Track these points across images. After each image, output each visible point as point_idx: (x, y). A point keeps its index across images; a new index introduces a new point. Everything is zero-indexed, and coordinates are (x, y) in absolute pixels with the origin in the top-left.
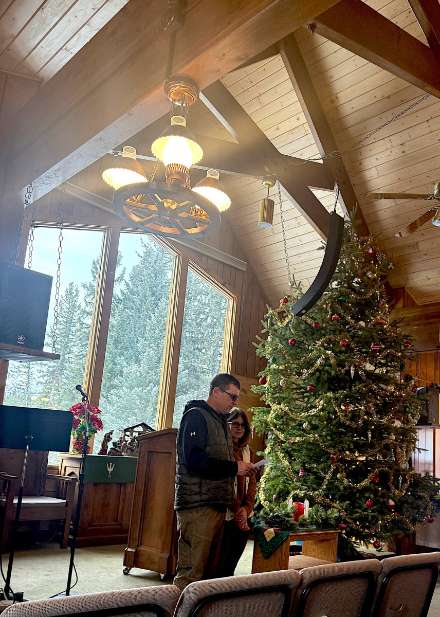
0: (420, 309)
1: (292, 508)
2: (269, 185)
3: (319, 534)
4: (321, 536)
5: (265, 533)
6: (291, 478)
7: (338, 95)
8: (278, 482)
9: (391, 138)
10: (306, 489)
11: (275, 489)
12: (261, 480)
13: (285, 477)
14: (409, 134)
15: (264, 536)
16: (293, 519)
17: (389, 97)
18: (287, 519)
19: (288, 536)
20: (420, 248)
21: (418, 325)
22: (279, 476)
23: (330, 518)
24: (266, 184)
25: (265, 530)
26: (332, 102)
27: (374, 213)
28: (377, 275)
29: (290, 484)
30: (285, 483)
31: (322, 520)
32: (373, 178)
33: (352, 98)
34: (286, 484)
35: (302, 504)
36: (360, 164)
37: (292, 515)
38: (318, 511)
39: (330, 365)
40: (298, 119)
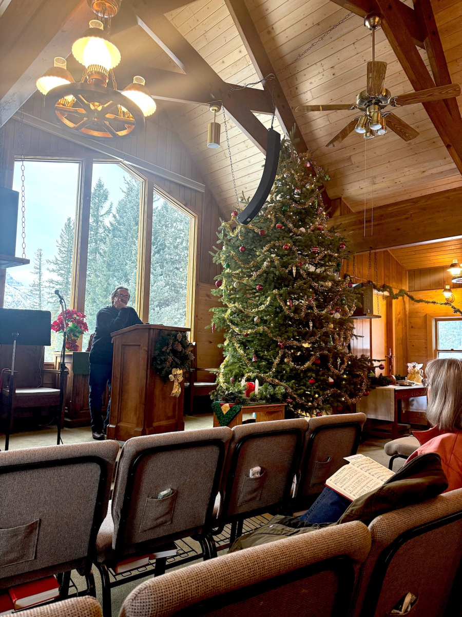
0: (355, 216)
1: (244, 386)
2: (215, 110)
3: (268, 407)
4: (269, 408)
5: (222, 407)
6: (246, 364)
7: (274, 26)
8: (234, 368)
9: (322, 62)
10: (258, 372)
11: (232, 373)
12: (221, 366)
13: (241, 363)
14: (338, 58)
15: (221, 410)
16: (245, 395)
17: (318, 24)
18: (240, 395)
19: (240, 409)
20: (353, 161)
21: (353, 230)
22: (236, 363)
23: (278, 394)
24: (213, 110)
25: (222, 405)
26: (269, 33)
27: (311, 132)
28: (315, 186)
29: (244, 369)
30: (240, 367)
31: (270, 395)
32: (308, 100)
33: (286, 28)
34: (242, 369)
35: (253, 383)
36: (297, 88)
37: (244, 392)
38: (267, 388)
39: (275, 267)
40: (240, 52)
